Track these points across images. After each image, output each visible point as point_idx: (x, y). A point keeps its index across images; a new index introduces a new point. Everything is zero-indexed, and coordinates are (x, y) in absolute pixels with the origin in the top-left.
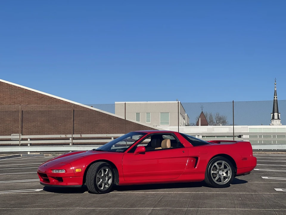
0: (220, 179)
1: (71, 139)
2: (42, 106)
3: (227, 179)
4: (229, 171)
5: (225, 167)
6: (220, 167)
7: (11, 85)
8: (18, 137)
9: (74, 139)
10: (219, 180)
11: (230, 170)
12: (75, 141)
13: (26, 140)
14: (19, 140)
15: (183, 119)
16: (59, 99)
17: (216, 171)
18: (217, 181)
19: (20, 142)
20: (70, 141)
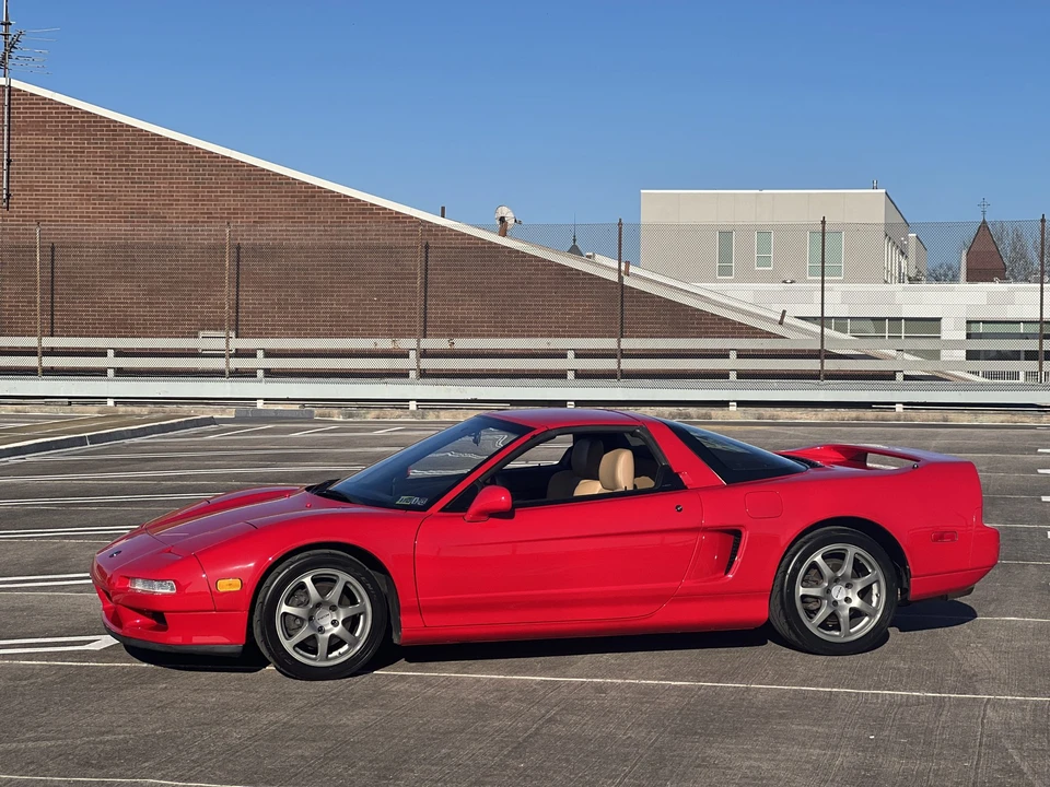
0: (834, 616)
1: (413, 354)
2: (310, 231)
3: (867, 619)
4: (875, 586)
5: (859, 570)
6: (835, 568)
7: (197, 148)
8: (220, 344)
9: (424, 354)
10: (832, 622)
11: (878, 581)
12: (428, 364)
13: (251, 354)
14: (223, 356)
15: (896, 255)
16: (371, 204)
17: (817, 584)
18: (823, 625)
19: (228, 363)
20: (409, 363)
